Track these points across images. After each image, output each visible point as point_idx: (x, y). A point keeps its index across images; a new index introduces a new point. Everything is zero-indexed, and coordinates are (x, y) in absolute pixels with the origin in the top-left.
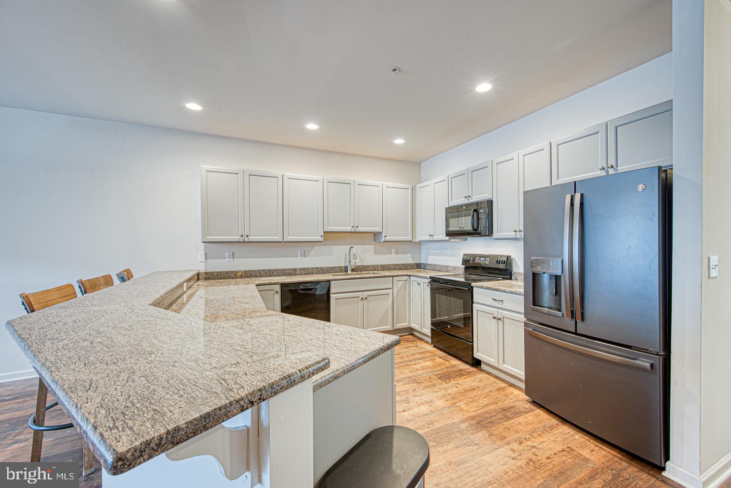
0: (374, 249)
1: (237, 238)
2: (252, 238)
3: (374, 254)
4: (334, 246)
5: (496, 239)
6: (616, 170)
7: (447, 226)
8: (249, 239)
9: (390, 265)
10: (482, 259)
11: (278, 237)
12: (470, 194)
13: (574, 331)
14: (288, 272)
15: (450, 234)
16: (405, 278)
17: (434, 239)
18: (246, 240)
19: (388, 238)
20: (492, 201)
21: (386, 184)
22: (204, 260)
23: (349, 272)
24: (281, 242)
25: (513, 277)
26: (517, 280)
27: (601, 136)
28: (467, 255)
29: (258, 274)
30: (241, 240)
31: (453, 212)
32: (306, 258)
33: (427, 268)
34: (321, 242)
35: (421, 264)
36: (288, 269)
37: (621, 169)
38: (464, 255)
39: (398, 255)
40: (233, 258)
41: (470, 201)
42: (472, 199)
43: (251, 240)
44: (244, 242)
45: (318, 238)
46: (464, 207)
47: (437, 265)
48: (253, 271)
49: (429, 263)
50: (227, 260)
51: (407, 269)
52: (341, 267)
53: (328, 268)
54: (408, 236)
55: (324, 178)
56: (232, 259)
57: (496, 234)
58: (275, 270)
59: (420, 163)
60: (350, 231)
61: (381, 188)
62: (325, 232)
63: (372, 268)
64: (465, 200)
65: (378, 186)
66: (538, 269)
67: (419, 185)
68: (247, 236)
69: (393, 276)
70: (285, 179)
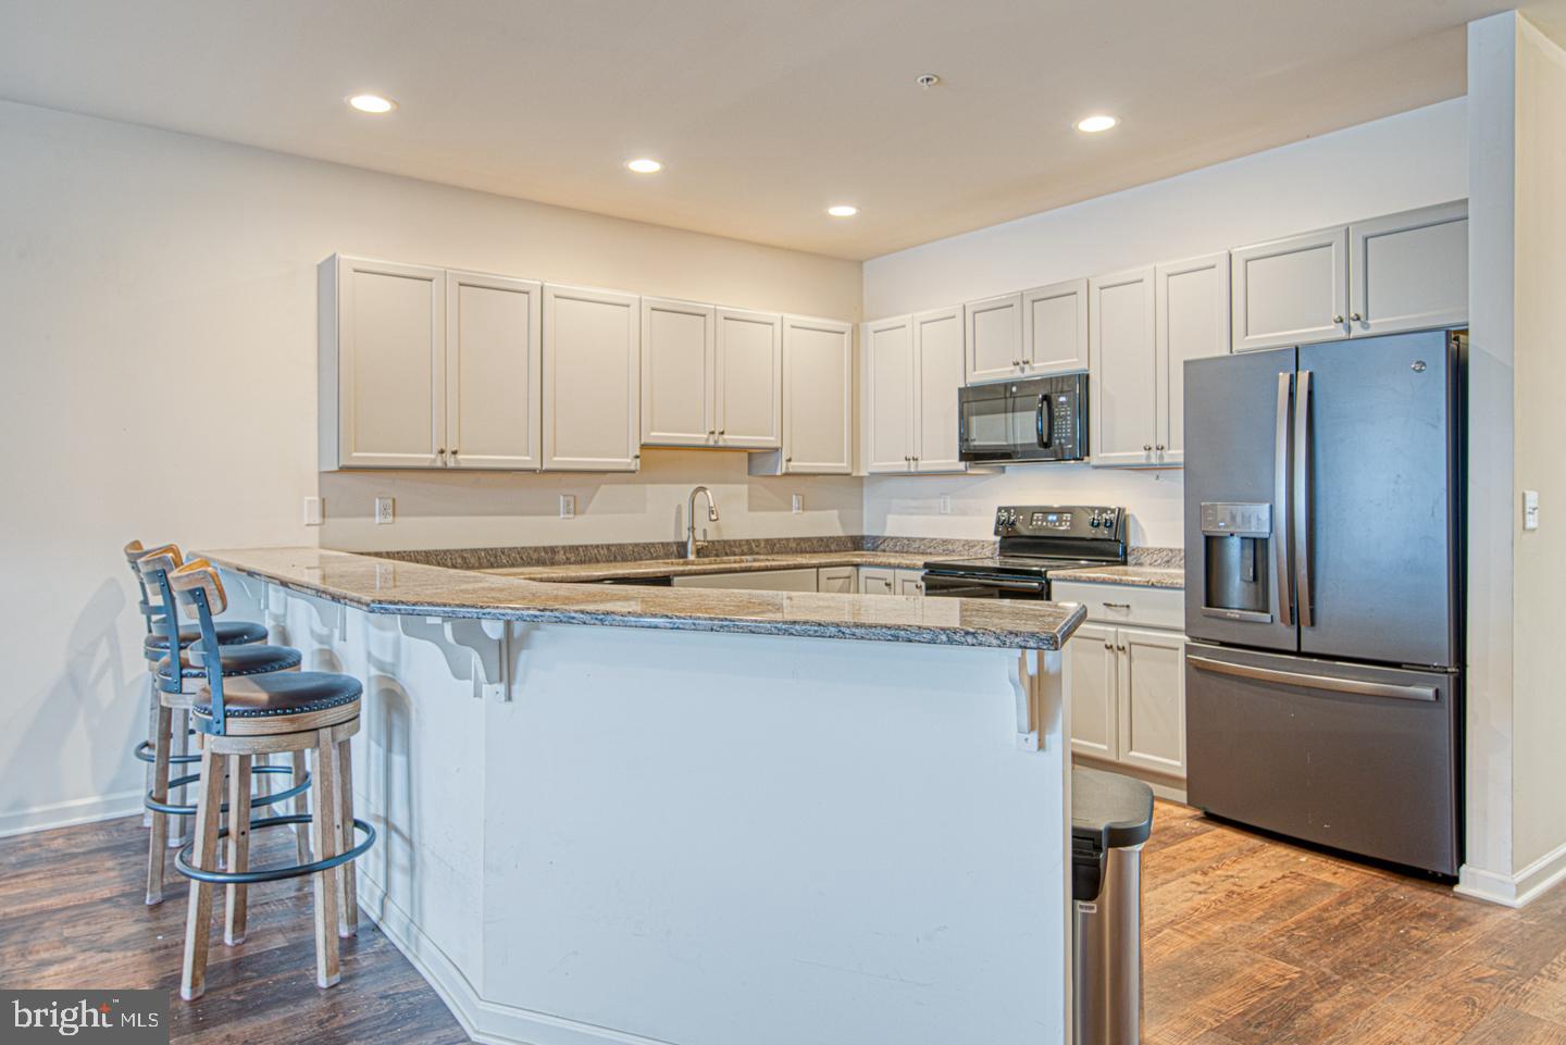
0: (750, 496)
1: (427, 458)
2: (465, 459)
3: (751, 509)
4: (649, 486)
5: (1096, 467)
6: (1366, 326)
7: (964, 438)
8: (456, 461)
9: (788, 540)
10: (1051, 518)
11: (527, 458)
12: (1028, 357)
13: (1295, 648)
14: (535, 556)
15: (972, 455)
16: (848, 570)
17: (920, 469)
18: (451, 464)
19: (796, 466)
20: (1088, 377)
21: (792, 318)
22: (317, 520)
23: (691, 557)
24: (534, 471)
25: (1129, 559)
26: (1141, 564)
27: (1336, 254)
28: (1007, 509)
29: (459, 561)
30: (439, 464)
31: (977, 399)
32: (580, 518)
33: (882, 547)
34: (633, 472)
35: (863, 537)
36: (536, 549)
37: (1377, 324)
38: (1000, 509)
39: (807, 513)
40: (394, 515)
42: (1033, 369)
43: (463, 465)
44: (445, 470)
45: (627, 461)
46: (1014, 389)
47: (914, 540)
48: (445, 552)
49: (887, 533)
50: (378, 519)
51: (831, 551)
52: (668, 544)
53: (636, 545)
54: (843, 462)
55: (644, 298)
56: (390, 519)
57: (1096, 456)
58: (503, 551)
59: (860, 263)
60: (702, 443)
61: (778, 327)
62: (644, 447)
63: (745, 548)
64: (1012, 371)
65: (771, 324)
66: (1220, 527)
67: (873, 325)
68: (455, 453)
69: (818, 566)
70: (548, 297)
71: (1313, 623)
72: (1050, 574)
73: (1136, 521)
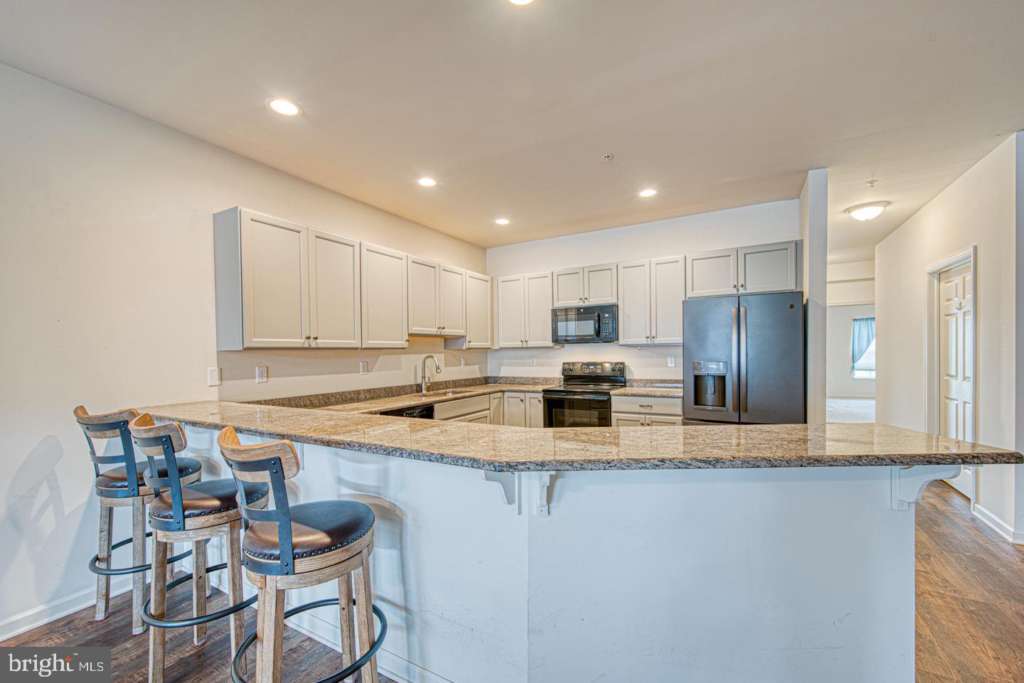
0: (445, 360)
1: (299, 341)
2: (321, 342)
4: (402, 356)
5: (621, 345)
6: (745, 289)
7: (555, 330)
8: (316, 343)
9: (461, 380)
10: (591, 367)
11: (354, 341)
12: (586, 296)
14: (349, 396)
15: (557, 340)
16: (500, 394)
17: (529, 346)
18: (313, 345)
19: (473, 345)
20: (617, 306)
21: (470, 273)
22: (217, 382)
23: (424, 392)
24: (357, 349)
25: (627, 384)
26: (632, 386)
27: (732, 259)
28: (568, 364)
29: (308, 402)
30: (306, 345)
31: (558, 315)
32: (370, 374)
33: (499, 382)
34: (404, 349)
35: (488, 377)
36: (349, 392)
37: (750, 289)
38: (564, 364)
39: (468, 367)
40: (268, 377)
41: (587, 304)
42: (589, 302)
43: (320, 346)
44: (310, 349)
45: (402, 343)
46: (582, 310)
47: (517, 378)
48: (300, 398)
49: (501, 375)
50: (257, 380)
51: (477, 385)
52: (412, 385)
53: (398, 387)
54: (488, 342)
55: (409, 255)
56: (265, 379)
57: (621, 341)
58: (332, 394)
59: (484, 249)
60: (435, 333)
61: (464, 275)
62: (410, 335)
63: (444, 386)
64: (578, 302)
65: (462, 275)
66: (703, 372)
67: (501, 279)
68: (316, 338)
69: (490, 393)
70: (364, 252)
71: (746, 411)
72: (612, 392)
73: (629, 368)
